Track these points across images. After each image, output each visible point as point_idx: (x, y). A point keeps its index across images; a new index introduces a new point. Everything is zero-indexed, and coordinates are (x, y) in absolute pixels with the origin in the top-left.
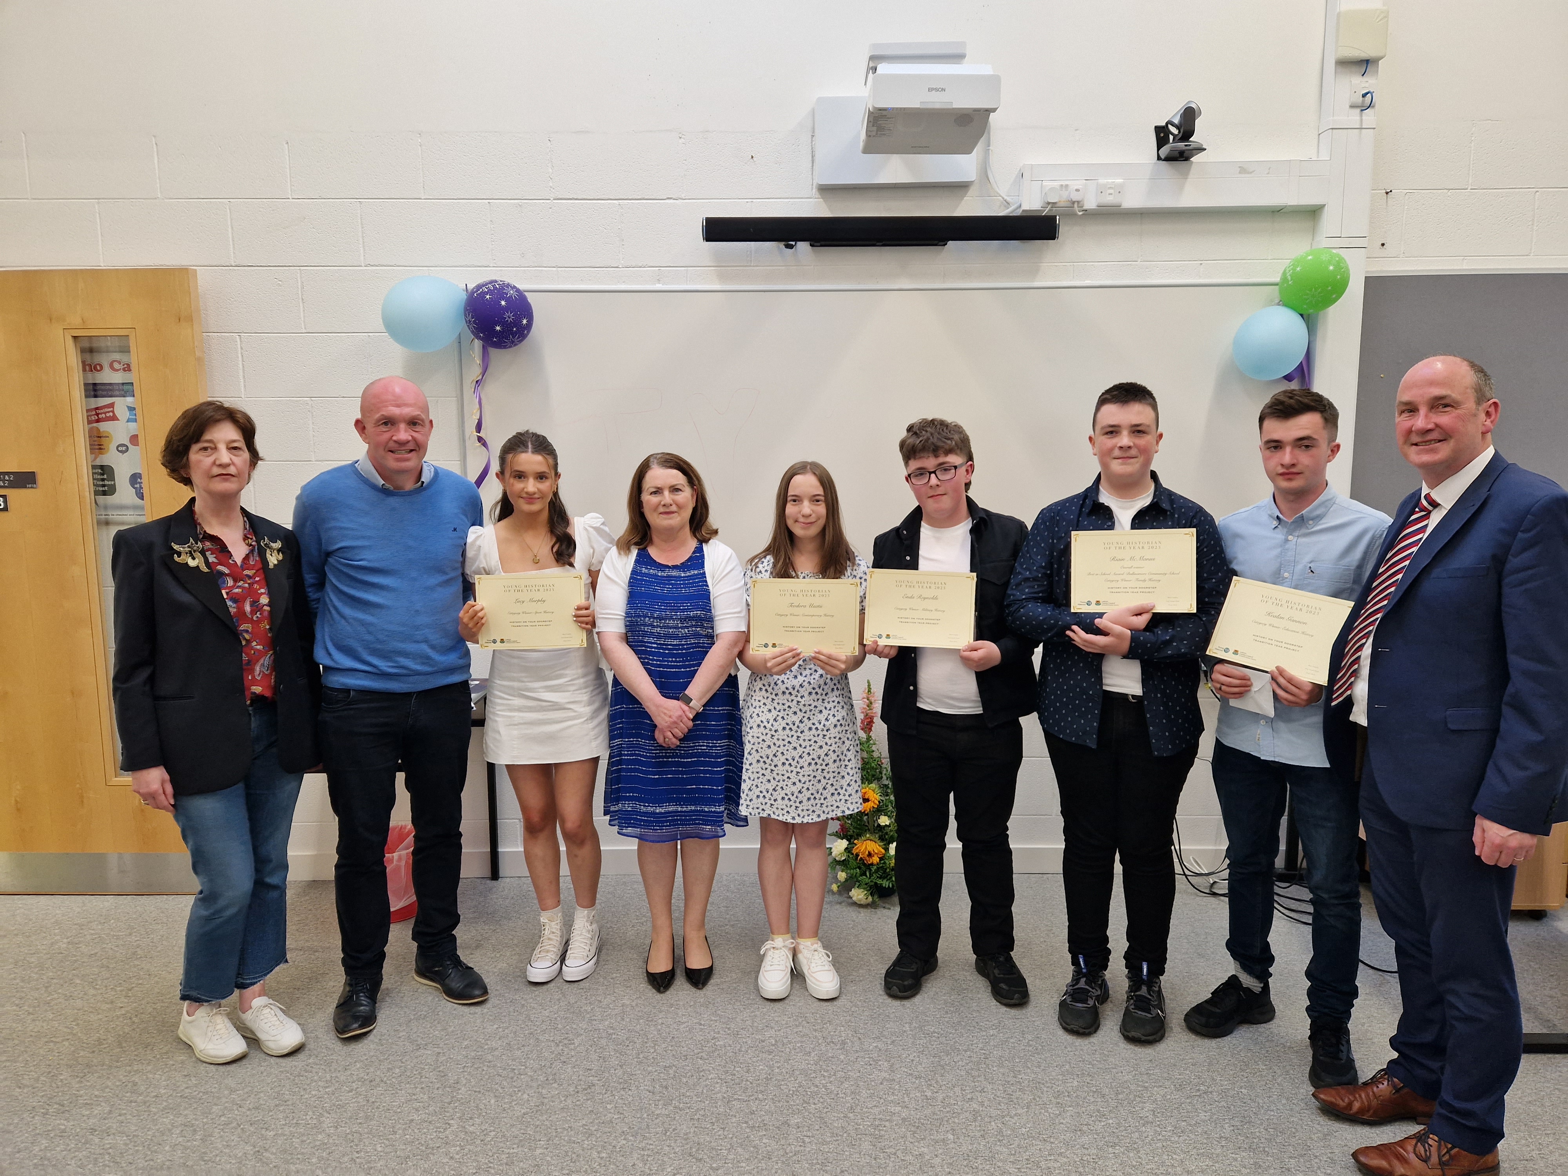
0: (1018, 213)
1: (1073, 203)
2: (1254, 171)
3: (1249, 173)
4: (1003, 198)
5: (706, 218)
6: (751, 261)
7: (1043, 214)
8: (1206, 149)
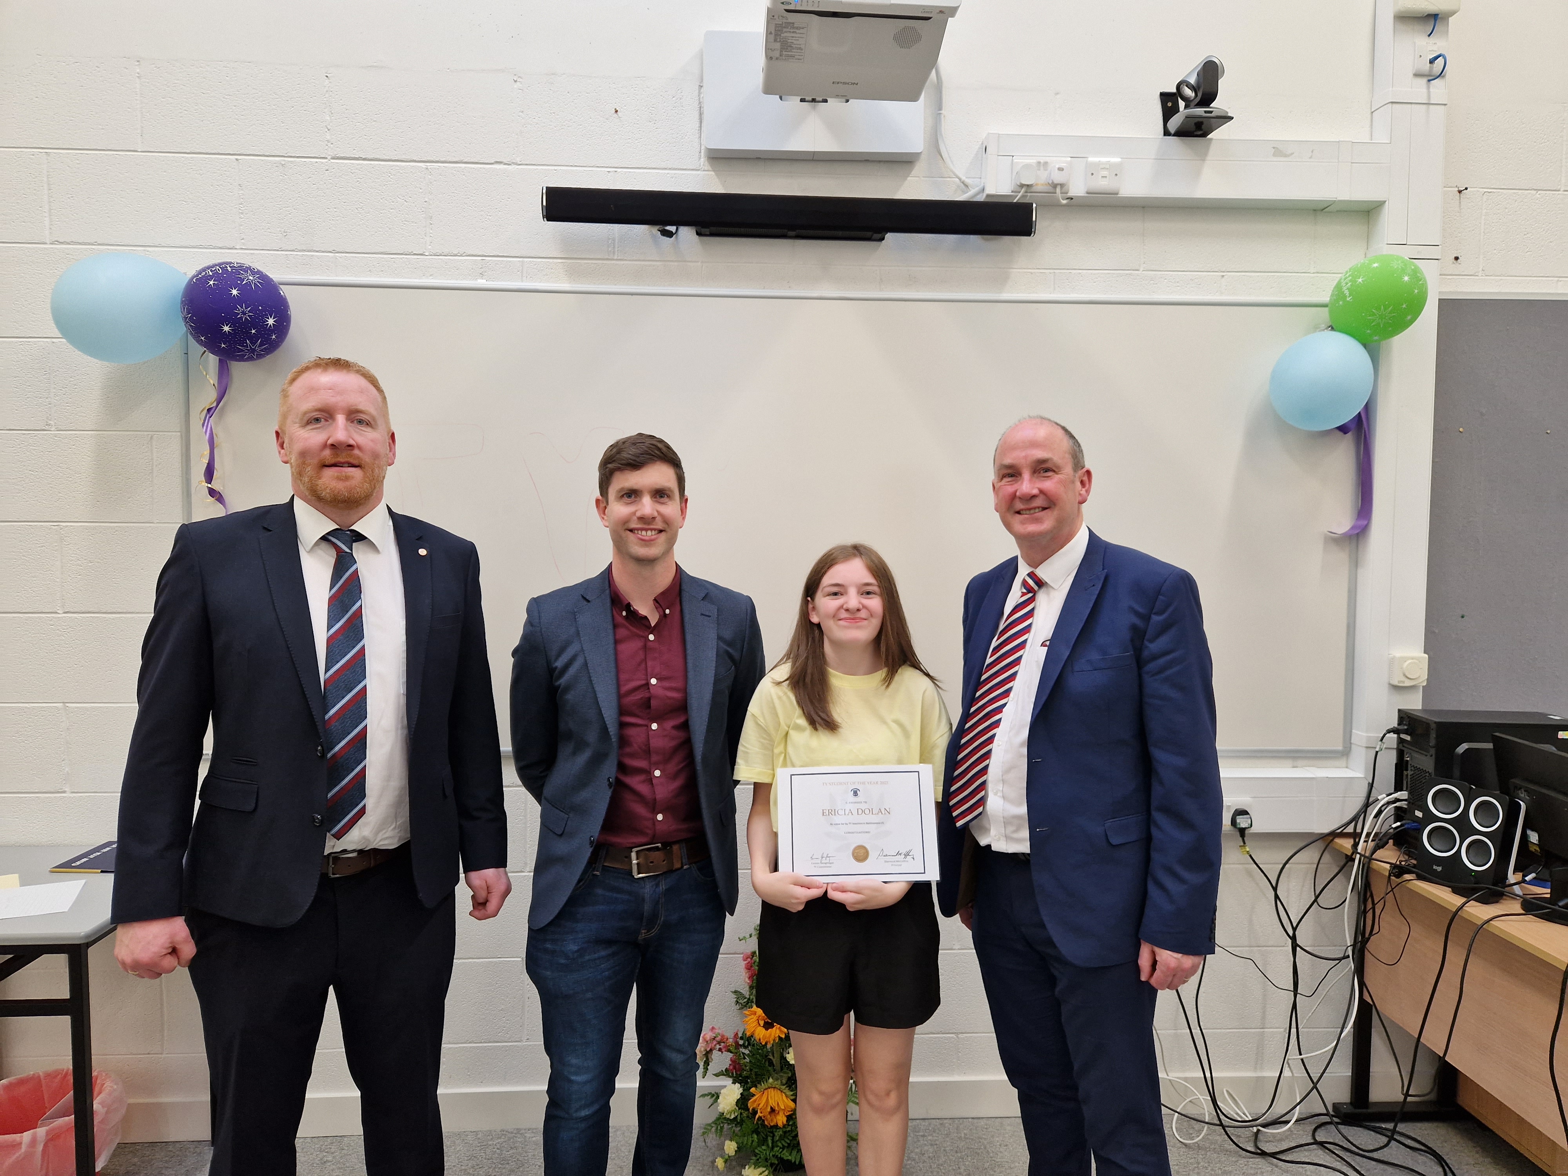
0: (981, 198)
1: (1055, 186)
2: (1292, 154)
3: (1286, 156)
4: (960, 179)
5: (546, 187)
6: (614, 253)
7: (1015, 201)
8: (1233, 118)
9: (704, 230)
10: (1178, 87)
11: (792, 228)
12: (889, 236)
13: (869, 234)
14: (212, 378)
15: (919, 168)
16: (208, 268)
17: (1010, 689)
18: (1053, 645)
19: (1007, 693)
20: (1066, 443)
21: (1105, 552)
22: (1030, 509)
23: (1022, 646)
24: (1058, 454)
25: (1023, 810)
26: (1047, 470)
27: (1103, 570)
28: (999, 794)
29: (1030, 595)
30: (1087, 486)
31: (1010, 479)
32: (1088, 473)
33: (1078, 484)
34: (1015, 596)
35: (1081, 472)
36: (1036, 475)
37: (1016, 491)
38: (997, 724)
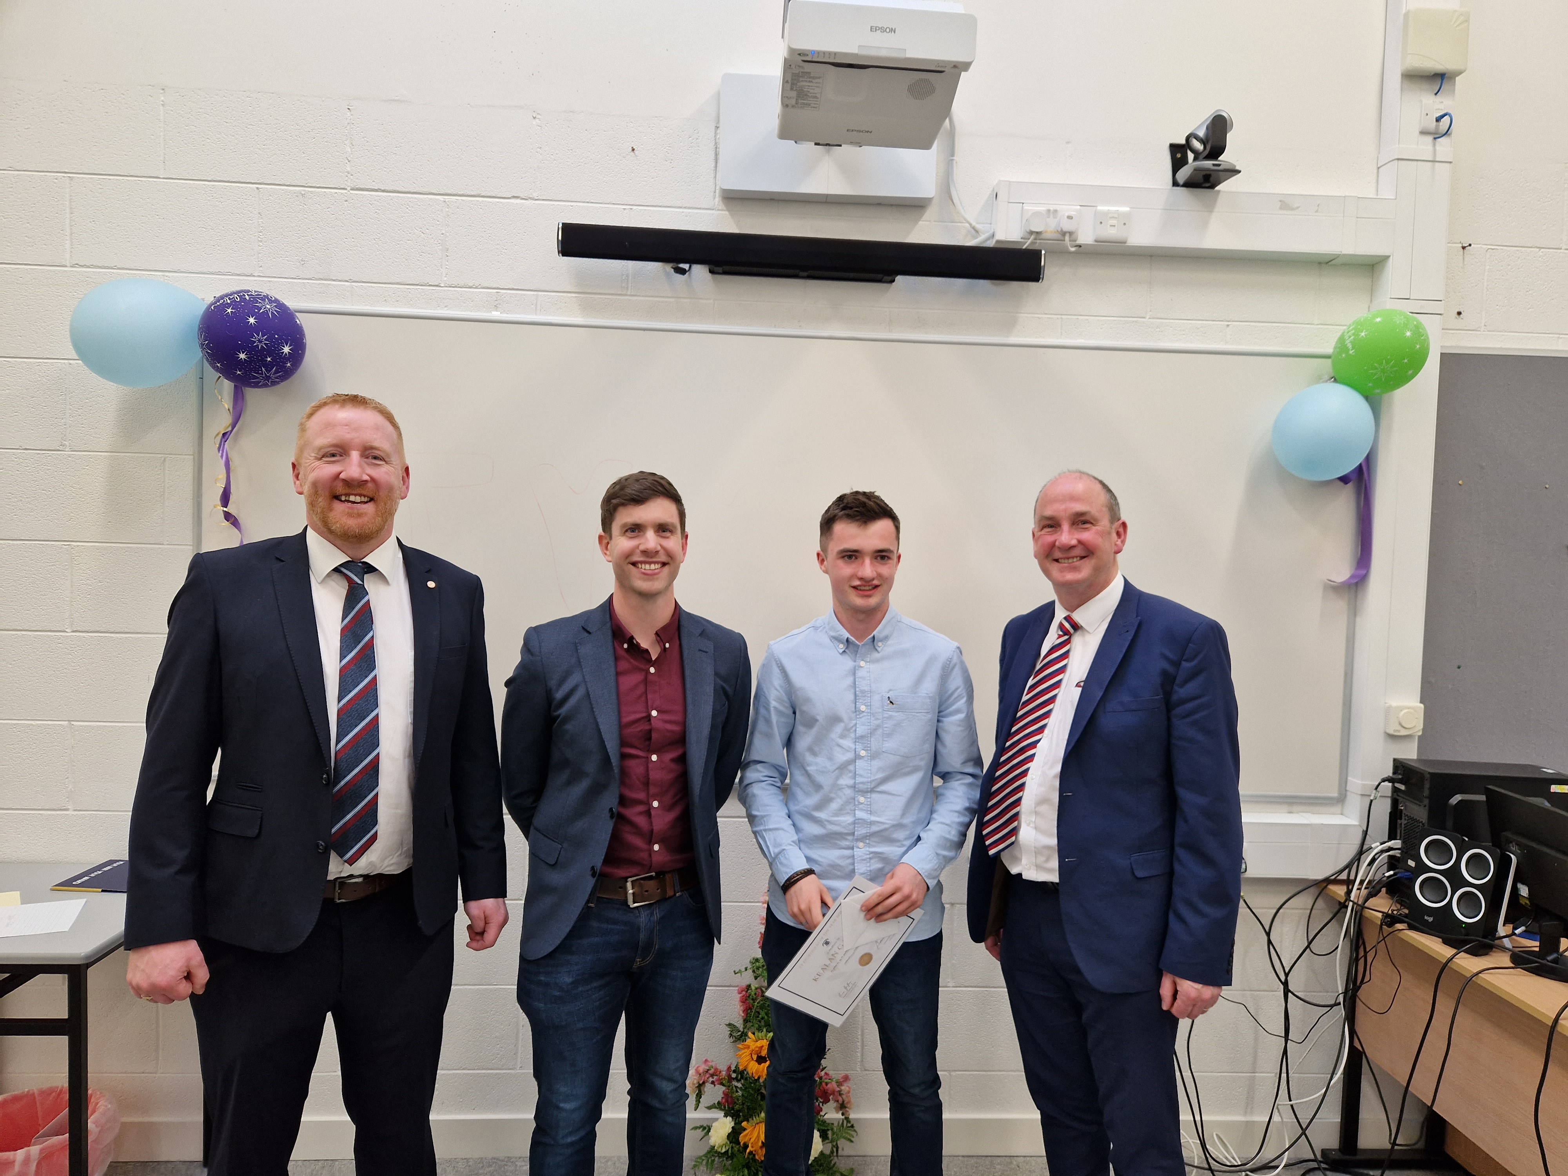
0: (991, 244)
1: (1064, 234)
2: (1298, 208)
3: (1293, 209)
4: (970, 225)
5: (563, 224)
6: (627, 288)
7: (1024, 247)
8: (1239, 172)
9: (716, 269)
10: (1188, 139)
11: (804, 268)
12: (899, 279)
13: (879, 276)
14: (227, 403)
15: (931, 213)
16: (227, 295)
17: (1044, 726)
18: (1087, 686)
19: (1041, 730)
20: (1103, 497)
21: (1139, 599)
22: (1068, 558)
23: (1057, 685)
24: (1096, 506)
25: (1054, 841)
26: (1085, 522)
27: (1137, 616)
28: (1031, 825)
29: (1066, 637)
30: (1123, 537)
31: (1050, 530)
32: (1124, 525)
33: (1114, 535)
34: (1052, 638)
35: (1117, 524)
36: (1074, 526)
37: (1055, 541)
38: (1031, 758)
